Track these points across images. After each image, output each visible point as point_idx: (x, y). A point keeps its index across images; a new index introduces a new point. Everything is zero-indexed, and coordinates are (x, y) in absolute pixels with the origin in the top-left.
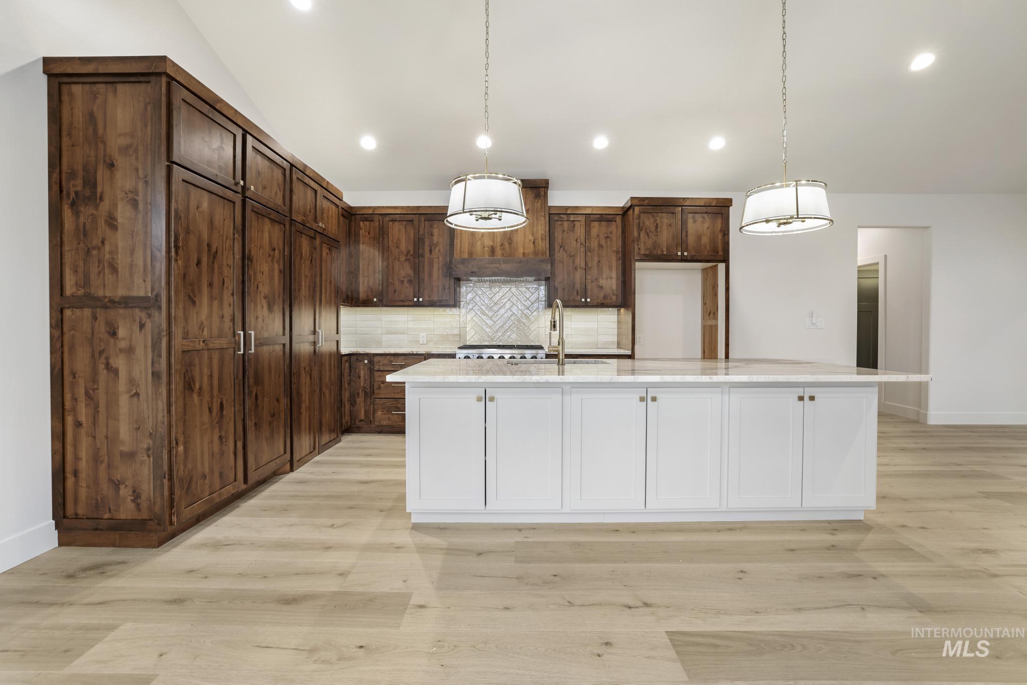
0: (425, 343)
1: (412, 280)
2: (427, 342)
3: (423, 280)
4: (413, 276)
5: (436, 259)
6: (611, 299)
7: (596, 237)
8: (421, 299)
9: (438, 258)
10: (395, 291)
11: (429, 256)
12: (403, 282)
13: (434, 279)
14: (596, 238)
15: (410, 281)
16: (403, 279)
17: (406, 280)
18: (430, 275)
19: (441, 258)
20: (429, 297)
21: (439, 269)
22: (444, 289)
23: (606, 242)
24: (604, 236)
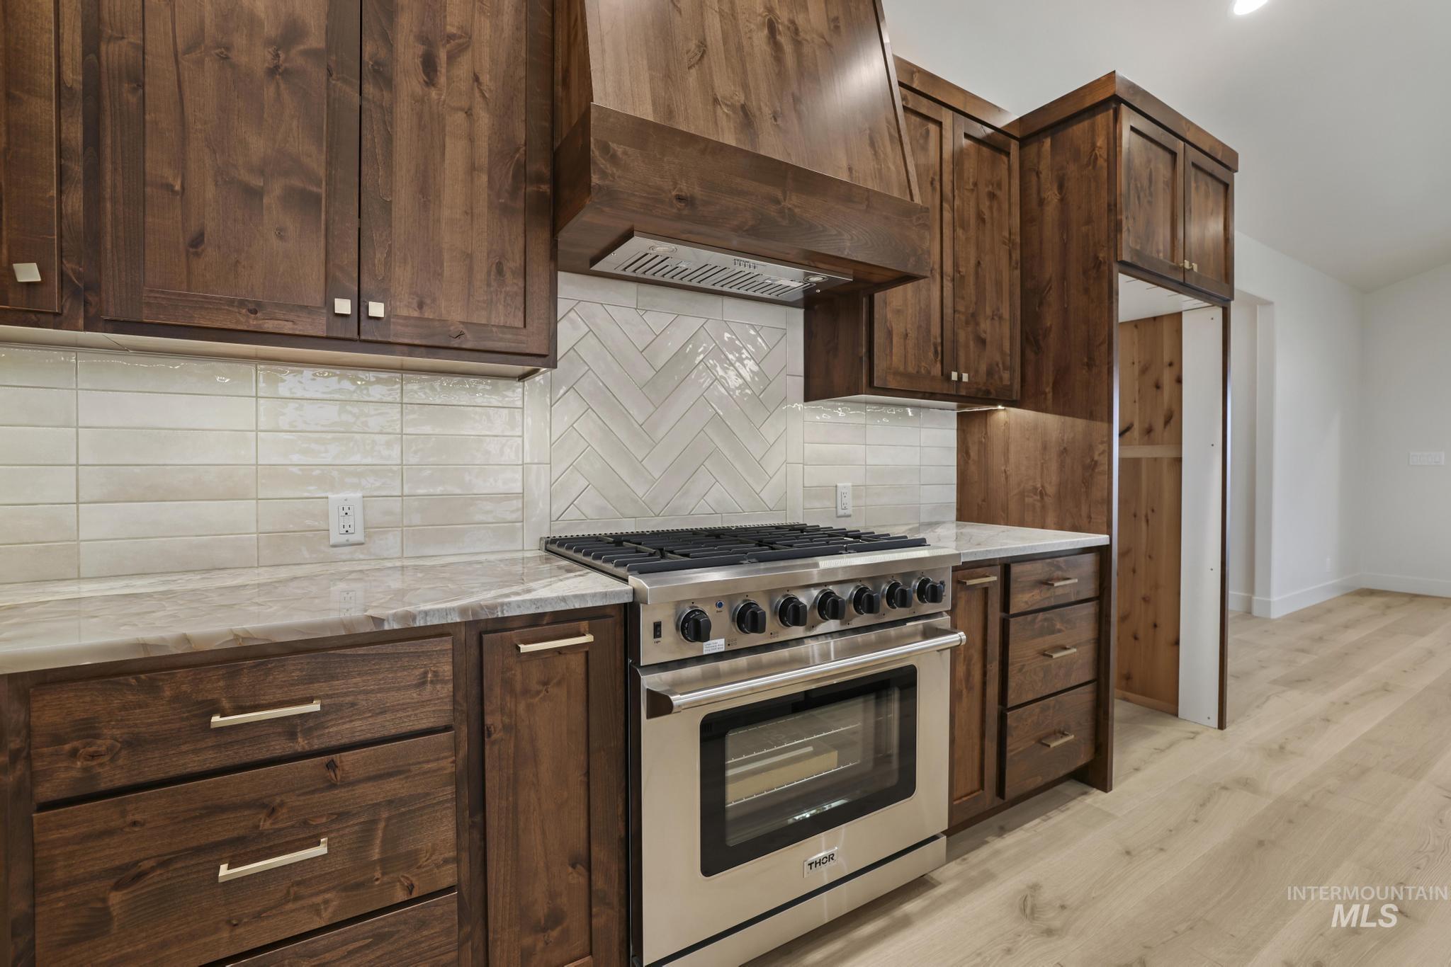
0: (358, 537)
1: (318, 198)
2: (367, 535)
3: (387, 207)
4: (322, 172)
5: (460, 117)
6: (1001, 379)
7: (971, 187)
8: (377, 309)
9: (469, 113)
10: (197, 241)
11: (418, 90)
12: (253, 195)
13: (446, 213)
14: (973, 190)
15: (304, 202)
16: (257, 182)
17: (277, 189)
18: (426, 190)
19: (484, 120)
20: (421, 306)
21: (472, 169)
22: (500, 272)
23: (991, 208)
24: (987, 190)
